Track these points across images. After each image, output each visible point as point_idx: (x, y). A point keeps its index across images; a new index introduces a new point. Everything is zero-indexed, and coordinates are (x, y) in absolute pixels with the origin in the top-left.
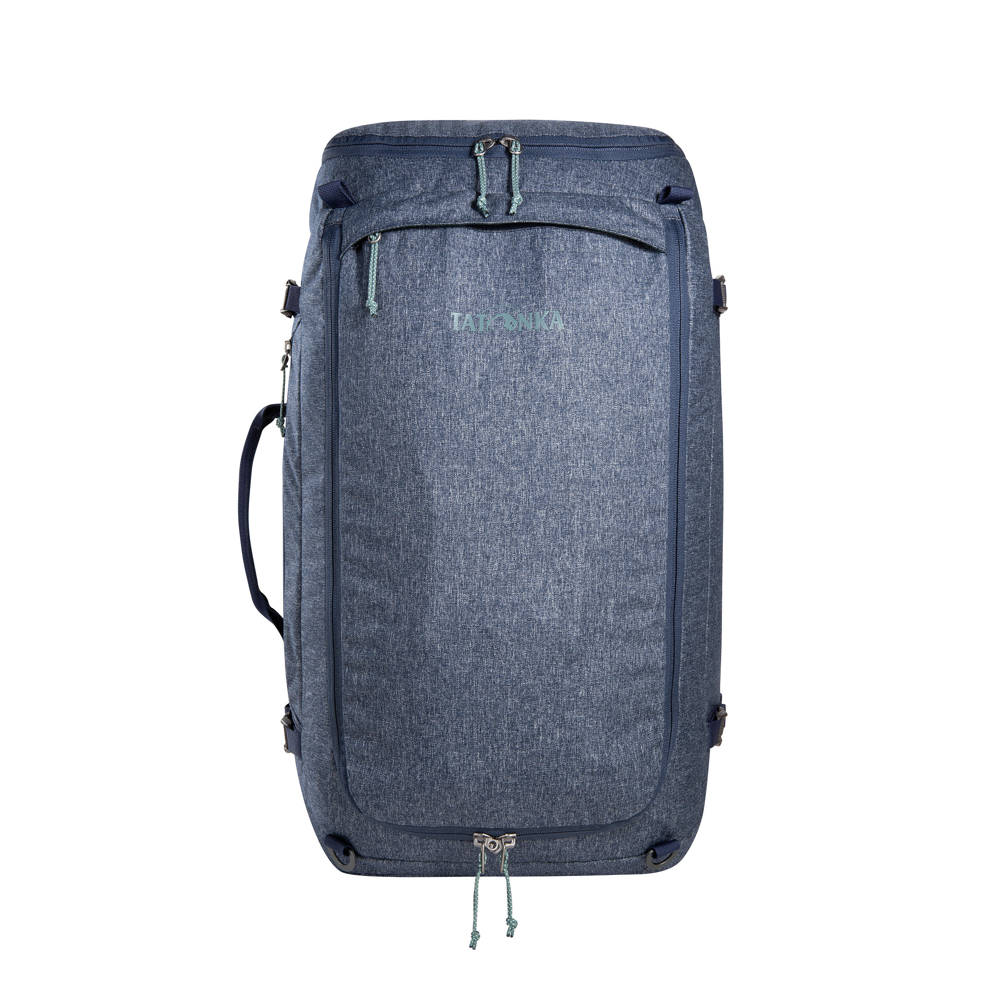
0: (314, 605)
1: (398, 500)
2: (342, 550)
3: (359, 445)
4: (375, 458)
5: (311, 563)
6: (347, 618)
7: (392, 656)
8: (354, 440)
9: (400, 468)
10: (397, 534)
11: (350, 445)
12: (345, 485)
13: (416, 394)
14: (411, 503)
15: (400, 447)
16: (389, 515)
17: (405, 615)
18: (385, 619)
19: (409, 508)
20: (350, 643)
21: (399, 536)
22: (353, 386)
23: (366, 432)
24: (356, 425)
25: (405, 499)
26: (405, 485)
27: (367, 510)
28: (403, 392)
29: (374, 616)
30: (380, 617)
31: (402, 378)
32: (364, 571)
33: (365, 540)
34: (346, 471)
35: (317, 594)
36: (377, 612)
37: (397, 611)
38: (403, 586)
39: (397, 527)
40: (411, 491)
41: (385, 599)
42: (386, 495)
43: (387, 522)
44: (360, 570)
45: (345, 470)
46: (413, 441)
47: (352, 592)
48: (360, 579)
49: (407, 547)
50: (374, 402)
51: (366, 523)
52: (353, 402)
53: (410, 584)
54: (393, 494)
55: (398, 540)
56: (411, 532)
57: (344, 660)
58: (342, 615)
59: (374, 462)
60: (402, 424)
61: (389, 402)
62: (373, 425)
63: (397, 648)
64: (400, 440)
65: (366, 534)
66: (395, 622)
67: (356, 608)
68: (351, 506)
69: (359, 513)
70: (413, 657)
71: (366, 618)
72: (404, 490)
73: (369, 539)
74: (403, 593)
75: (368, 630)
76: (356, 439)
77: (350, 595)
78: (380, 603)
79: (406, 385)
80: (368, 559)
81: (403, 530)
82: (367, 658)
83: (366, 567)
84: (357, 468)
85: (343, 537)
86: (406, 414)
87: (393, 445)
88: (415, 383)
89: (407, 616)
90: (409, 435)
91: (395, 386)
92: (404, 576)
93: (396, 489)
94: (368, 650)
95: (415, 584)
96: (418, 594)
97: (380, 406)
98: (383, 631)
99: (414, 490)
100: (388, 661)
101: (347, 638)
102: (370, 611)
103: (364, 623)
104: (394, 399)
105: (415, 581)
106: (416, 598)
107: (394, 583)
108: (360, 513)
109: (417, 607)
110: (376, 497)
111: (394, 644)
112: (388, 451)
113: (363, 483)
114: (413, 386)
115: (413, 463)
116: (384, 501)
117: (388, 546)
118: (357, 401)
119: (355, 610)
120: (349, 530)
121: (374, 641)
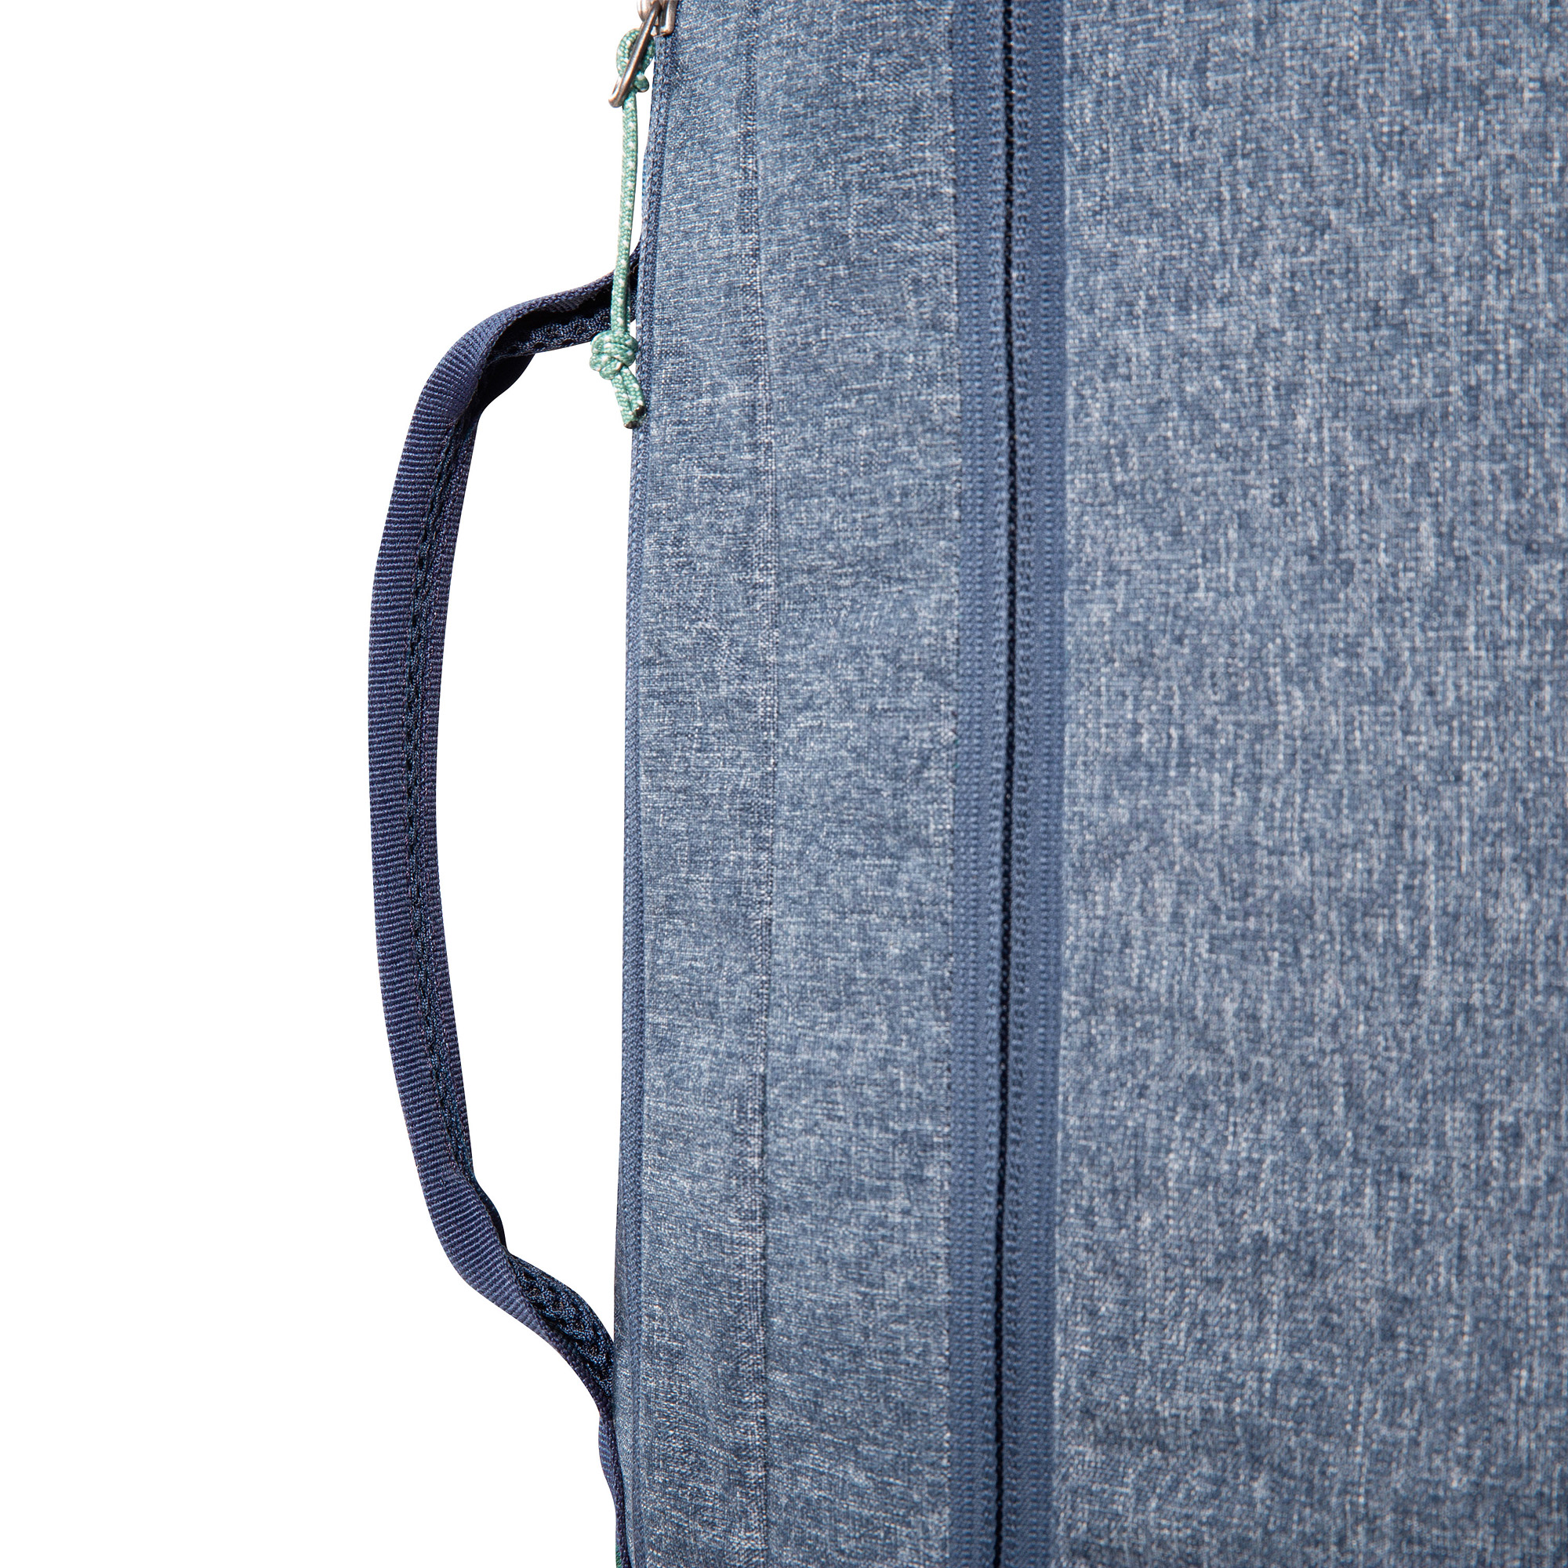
0: (870, 1241)
1: (1417, 696)
2: (1072, 959)
3: (1195, 410)
4: (1286, 481)
5: (836, 1036)
6: (1093, 1313)
7: (1371, 1519)
8: (1167, 391)
9: (1438, 524)
10: (1412, 875)
11: (1142, 418)
12: (1100, 624)
13: (1544, 135)
14: (1493, 708)
15: (1445, 415)
16: (1364, 777)
17: (1450, 1300)
18: (1325, 1322)
19: (1487, 738)
20: (1109, 1439)
21: (1423, 886)
22: (1176, 110)
23: (1248, 342)
24: (1183, 308)
25: (1458, 687)
26: (1460, 614)
27: (1230, 752)
28: (1471, 130)
29: (1260, 1303)
30: (1293, 1309)
31: (1470, 55)
32: (1205, 1068)
33: (1215, 909)
34: (1110, 552)
35: (887, 1188)
36: (1275, 1286)
37: (1402, 1280)
38: (1441, 1145)
39: (1414, 836)
40: (1496, 647)
41: (1328, 1217)
42: (1347, 672)
43: (1353, 808)
44: (1179, 1065)
45: (1101, 550)
46: (1520, 380)
47: (1124, 1178)
48: (1174, 1110)
49: (1466, 944)
50: (1309, 184)
51: (1226, 816)
52: (1167, 192)
53: (1481, 1139)
54: (1391, 662)
55: (1419, 909)
56: (1495, 863)
57: (1069, 1528)
58: (1063, 1296)
59: (1281, 500)
60: (1460, 293)
61: (1394, 180)
62: (1293, 304)
63: (1398, 1478)
64: (1443, 378)
65: (1222, 875)
66: (1389, 1335)
67: (1151, 1262)
68: (1136, 730)
69: (1183, 765)
70: (1498, 1527)
71: (1206, 1313)
72: (1457, 644)
73: (1242, 899)
74: (1437, 1187)
75: (1222, 1377)
76: (1179, 383)
77: (1114, 1191)
78: (1298, 1237)
79: (1491, 92)
80: (1229, 1006)
81: (1445, 852)
82: (1212, 1522)
83: (1216, 1049)
84: (1177, 534)
85: (1084, 892)
86: (1486, 245)
87: (1406, 404)
88: (1542, 80)
89: (1460, 1307)
90: (1496, 353)
91: (1426, 97)
92: (1449, 1093)
93: (1411, 639)
94: (1219, 1482)
95: (1514, 1135)
96: (1534, 1193)
97: (1338, 204)
98: (1311, 1383)
99: (1519, 643)
100: (1341, 1542)
101: (1093, 1417)
102: (1235, 1279)
103: (1201, 1342)
104: (1420, 167)
105: (1517, 1125)
106: (1520, 1213)
107: (1381, 1130)
108: (1188, 765)
109: (1523, 1260)
110: (1288, 678)
111: (1382, 1458)
112: (1371, 440)
113: (1215, 612)
114: (1527, 95)
115: (1518, 495)
116: (1334, 703)
117: (1353, 939)
118: (1200, 184)
119: (1138, 1271)
120: (1122, 856)
121: (1256, 1437)
